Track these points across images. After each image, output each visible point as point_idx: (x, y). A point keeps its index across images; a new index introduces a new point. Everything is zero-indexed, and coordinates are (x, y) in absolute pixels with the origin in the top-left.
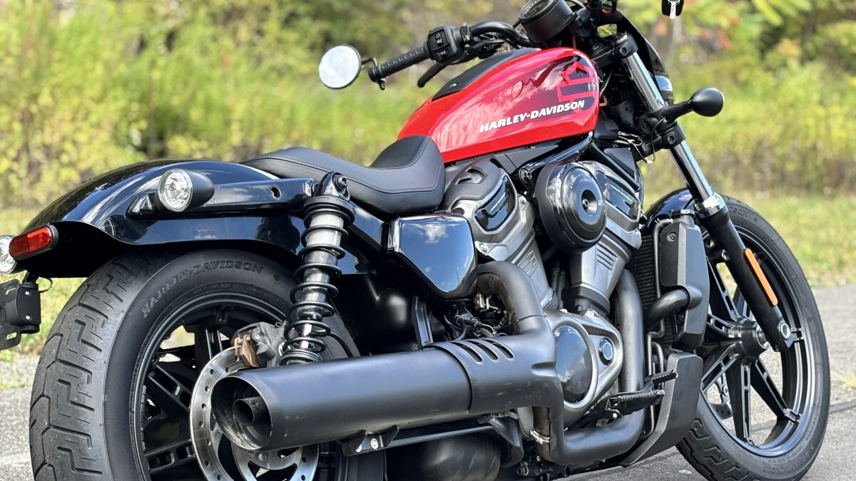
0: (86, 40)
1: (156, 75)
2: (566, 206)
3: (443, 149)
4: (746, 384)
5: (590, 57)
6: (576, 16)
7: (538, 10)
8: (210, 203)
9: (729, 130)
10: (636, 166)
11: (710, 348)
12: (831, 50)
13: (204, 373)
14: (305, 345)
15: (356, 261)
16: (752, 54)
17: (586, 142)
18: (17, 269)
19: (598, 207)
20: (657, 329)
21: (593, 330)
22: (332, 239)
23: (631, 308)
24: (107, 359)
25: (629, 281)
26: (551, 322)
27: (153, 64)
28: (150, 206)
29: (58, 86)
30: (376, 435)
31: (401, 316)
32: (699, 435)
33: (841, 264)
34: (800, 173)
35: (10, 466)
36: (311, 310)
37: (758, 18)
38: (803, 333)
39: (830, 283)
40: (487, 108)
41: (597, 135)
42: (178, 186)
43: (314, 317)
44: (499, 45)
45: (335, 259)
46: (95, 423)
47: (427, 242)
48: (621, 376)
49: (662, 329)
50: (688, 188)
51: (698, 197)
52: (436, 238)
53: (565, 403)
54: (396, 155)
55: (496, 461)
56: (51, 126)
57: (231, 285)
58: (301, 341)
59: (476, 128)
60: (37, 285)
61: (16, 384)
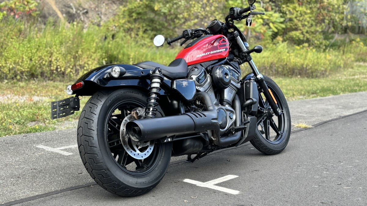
0: (91, 36)
1: (110, 46)
2: (220, 77)
3: (187, 62)
4: (268, 125)
5: (227, 37)
6: (223, 26)
7: (213, 24)
8: (125, 75)
9: (263, 60)
10: (239, 67)
11: (259, 115)
12: (291, 39)
13: (124, 121)
14: (151, 113)
15: (164, 91)
16: (270, 40)
17: (226, 60)
18: (73, 94)
19: (229, 77)
20: (245, 110)
21: (228, 110)
22: (157, 85)
23: (238, 104)
24: (98, 117)
25: (237, 97)
26: (216, 108)
27: (109, 43)
28: (109, 76)
29: (83, 49)
30: (170, 137)
31: (176, 106)
32: (256, 138)
33: (294, 95)
34: (282, 72)
35: (72, 148)
36: (152, 104)
37: (271, 30)
38: (284, 111)
39: (290, 100)
40: (198, 51)
41: (228, 58)
42: (116, 71)
43: (153, 106)
44: (202, 34)
45: (158, 90)
46: (95, 134)
47: (183, 86)
48: (235, 122)
49: (246, 110)
50: (253, 72)
51: (256, 75)
52: (186, 85)
53: (220, 129)
54: (175, 63)
55: (202, 145)
56: (81, 59)
57: (131, 98)
58: (150, 112)
59: (195, 56)
60: (79, 98)
61: (73, 127)
